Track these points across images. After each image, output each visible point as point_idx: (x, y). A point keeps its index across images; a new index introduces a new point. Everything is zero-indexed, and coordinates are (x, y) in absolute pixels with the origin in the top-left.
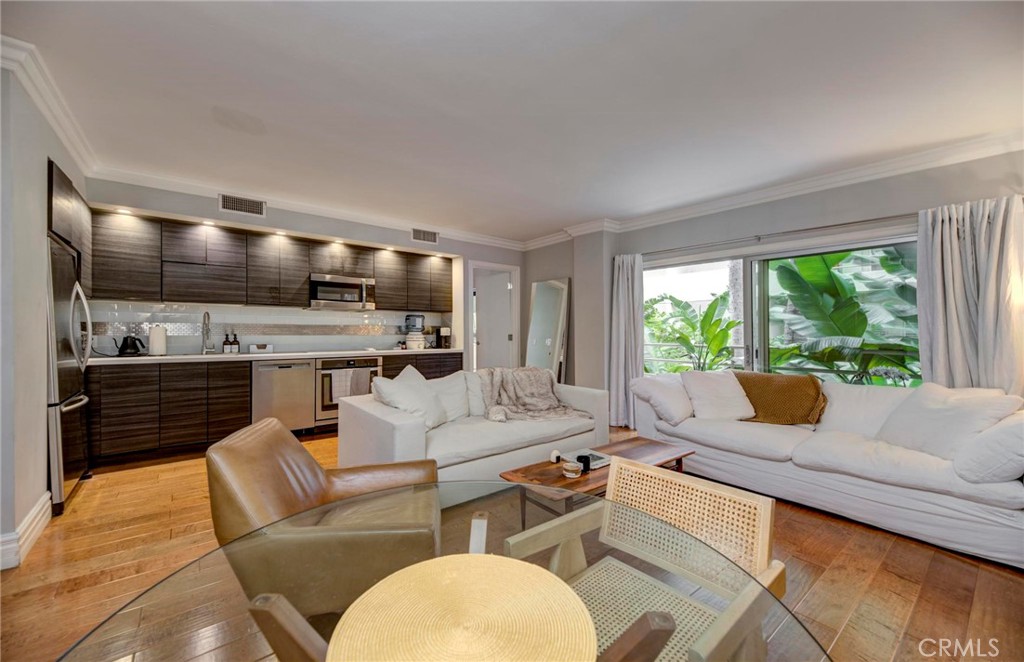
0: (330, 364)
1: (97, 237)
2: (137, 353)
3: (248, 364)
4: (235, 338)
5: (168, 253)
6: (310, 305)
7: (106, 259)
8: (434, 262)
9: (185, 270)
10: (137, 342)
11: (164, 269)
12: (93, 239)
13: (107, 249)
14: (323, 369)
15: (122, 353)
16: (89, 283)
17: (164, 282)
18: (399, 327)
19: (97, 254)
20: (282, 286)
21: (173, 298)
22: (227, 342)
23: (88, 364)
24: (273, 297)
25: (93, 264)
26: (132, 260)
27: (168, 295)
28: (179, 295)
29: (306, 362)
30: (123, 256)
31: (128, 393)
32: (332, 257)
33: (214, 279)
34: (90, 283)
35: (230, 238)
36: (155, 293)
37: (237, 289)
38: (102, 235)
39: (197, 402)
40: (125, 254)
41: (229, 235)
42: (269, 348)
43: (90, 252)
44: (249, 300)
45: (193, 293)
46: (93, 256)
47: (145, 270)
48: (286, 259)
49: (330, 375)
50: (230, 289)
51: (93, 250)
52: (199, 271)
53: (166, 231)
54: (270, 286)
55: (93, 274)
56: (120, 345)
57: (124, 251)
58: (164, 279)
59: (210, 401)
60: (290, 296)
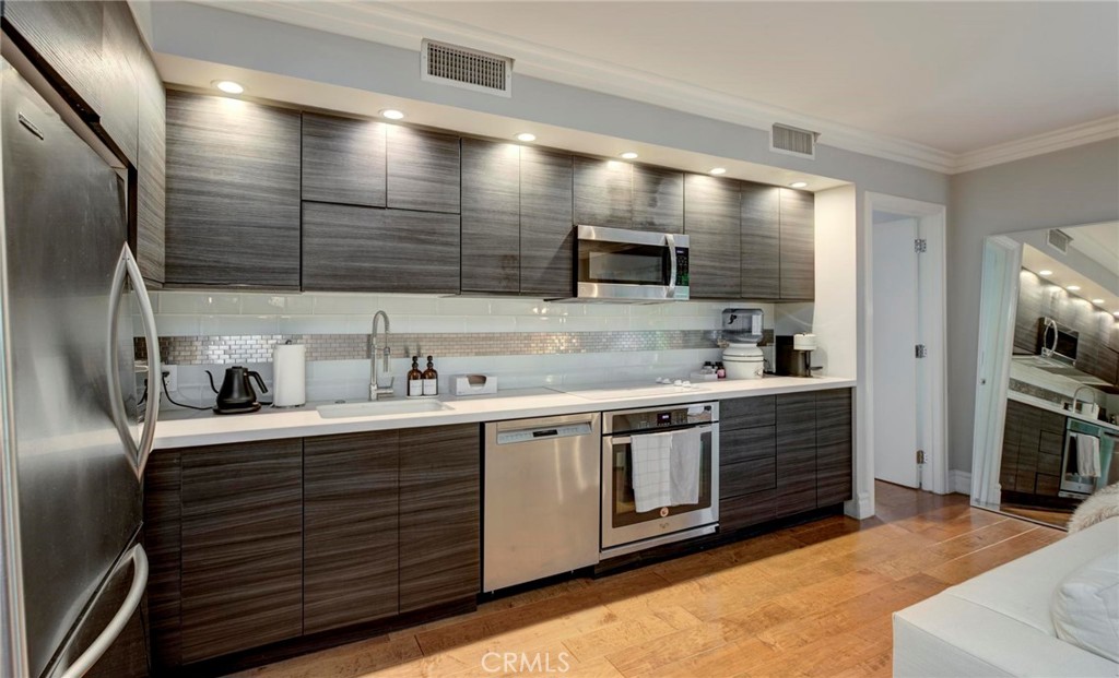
0: (627, 423)
1: (177, 148)
2: (250, 406)
3: (477, 430)
4: (430, 364)
5: (316, 185)
6: (574, 293)
7: (195, 198)
8: (779, 201)
9: (346, 221)
10: (252, 379)
11: (306, 218)
12: (168, 152)
13: (194, 174)
14: (614, 434)
15: (224, 406)
16: (159, 252)
17: (306, 248)
18: (707, 333)
19: (176, 185)
20: (524, 253)
21: (320, 282)
22: (415, 374)
23: (156, 445)
24: (508, 278)
25: (168, 209)
26: (243, 197)
27: (315, 276)
28: (335, 276)
29: (578, 421)
30: (226, 190)
31: (240, 511)
32: (613, 190)
33: (401, 239)
34: (162, 251)
35: (430, 149)
36: (287, 271)
37: (443, 260)
38: (184, 143)
39: (379, 524)
40: (232, 185)
41: (429, 143)
42: (491, 383)
43: (162, 181)
44: (462, 284)
45: (360, 270)
46: (168, 190)
47: (268, 222)
48: (532, 195)
49: (628, 446)
50: (430, 261)
51: (168, 177)
52: (372, 221)
53: (310, 135)
54: (503, 252)
55: (167, 232)
56: (219, 384)
57: (228, 178)
58: (305, 240)
59: (404, 519)
60: (538, 274)
